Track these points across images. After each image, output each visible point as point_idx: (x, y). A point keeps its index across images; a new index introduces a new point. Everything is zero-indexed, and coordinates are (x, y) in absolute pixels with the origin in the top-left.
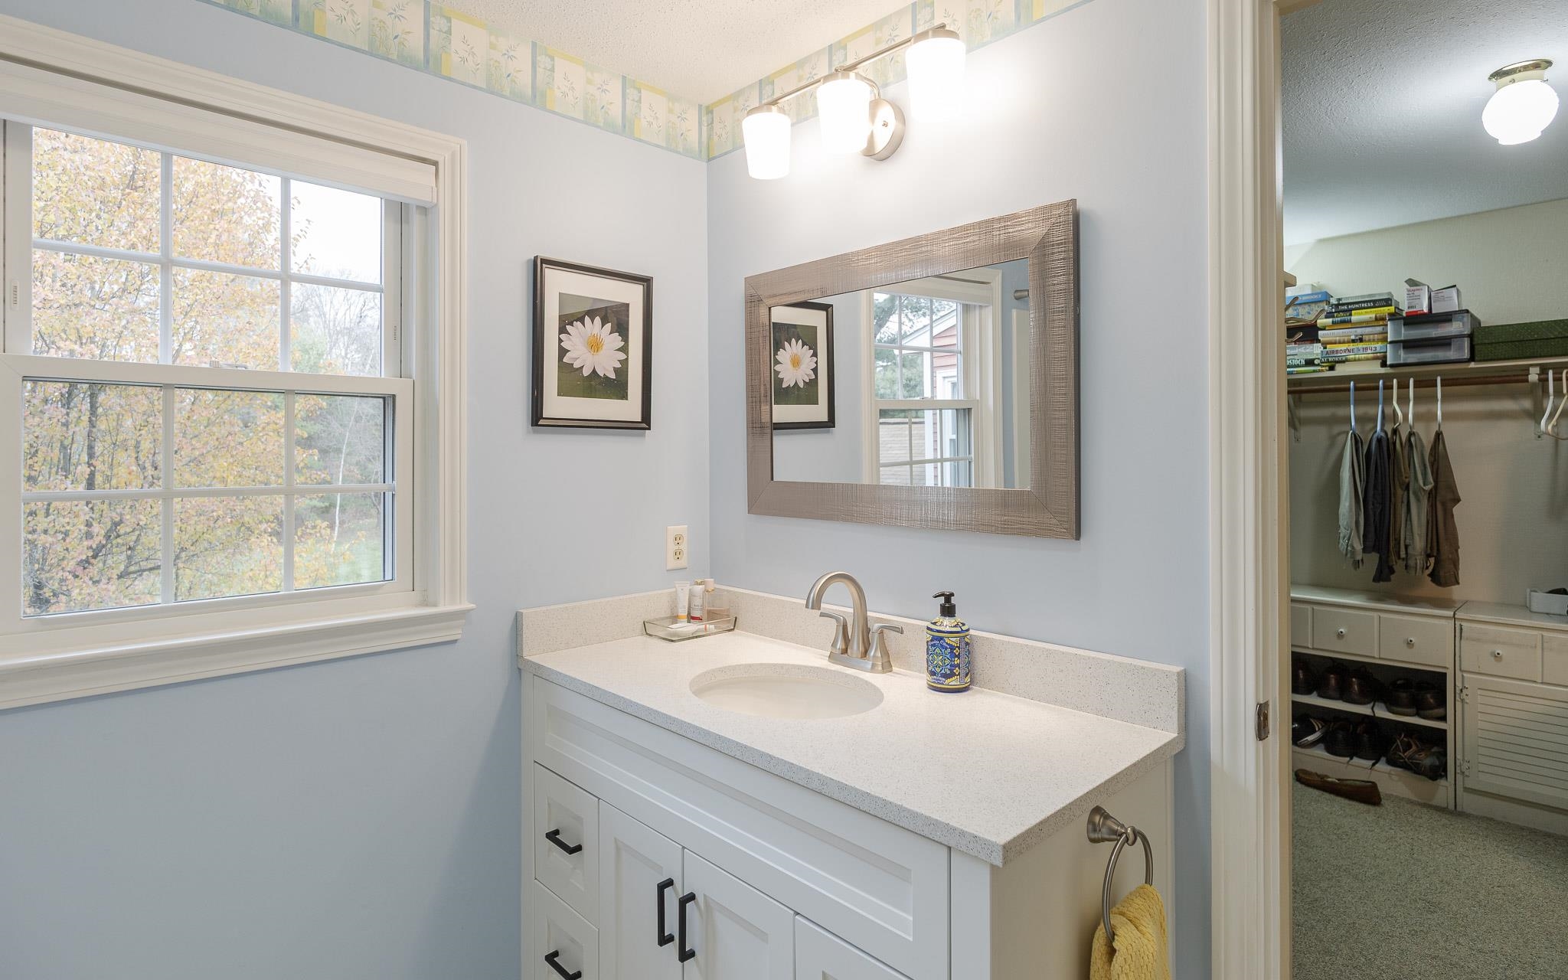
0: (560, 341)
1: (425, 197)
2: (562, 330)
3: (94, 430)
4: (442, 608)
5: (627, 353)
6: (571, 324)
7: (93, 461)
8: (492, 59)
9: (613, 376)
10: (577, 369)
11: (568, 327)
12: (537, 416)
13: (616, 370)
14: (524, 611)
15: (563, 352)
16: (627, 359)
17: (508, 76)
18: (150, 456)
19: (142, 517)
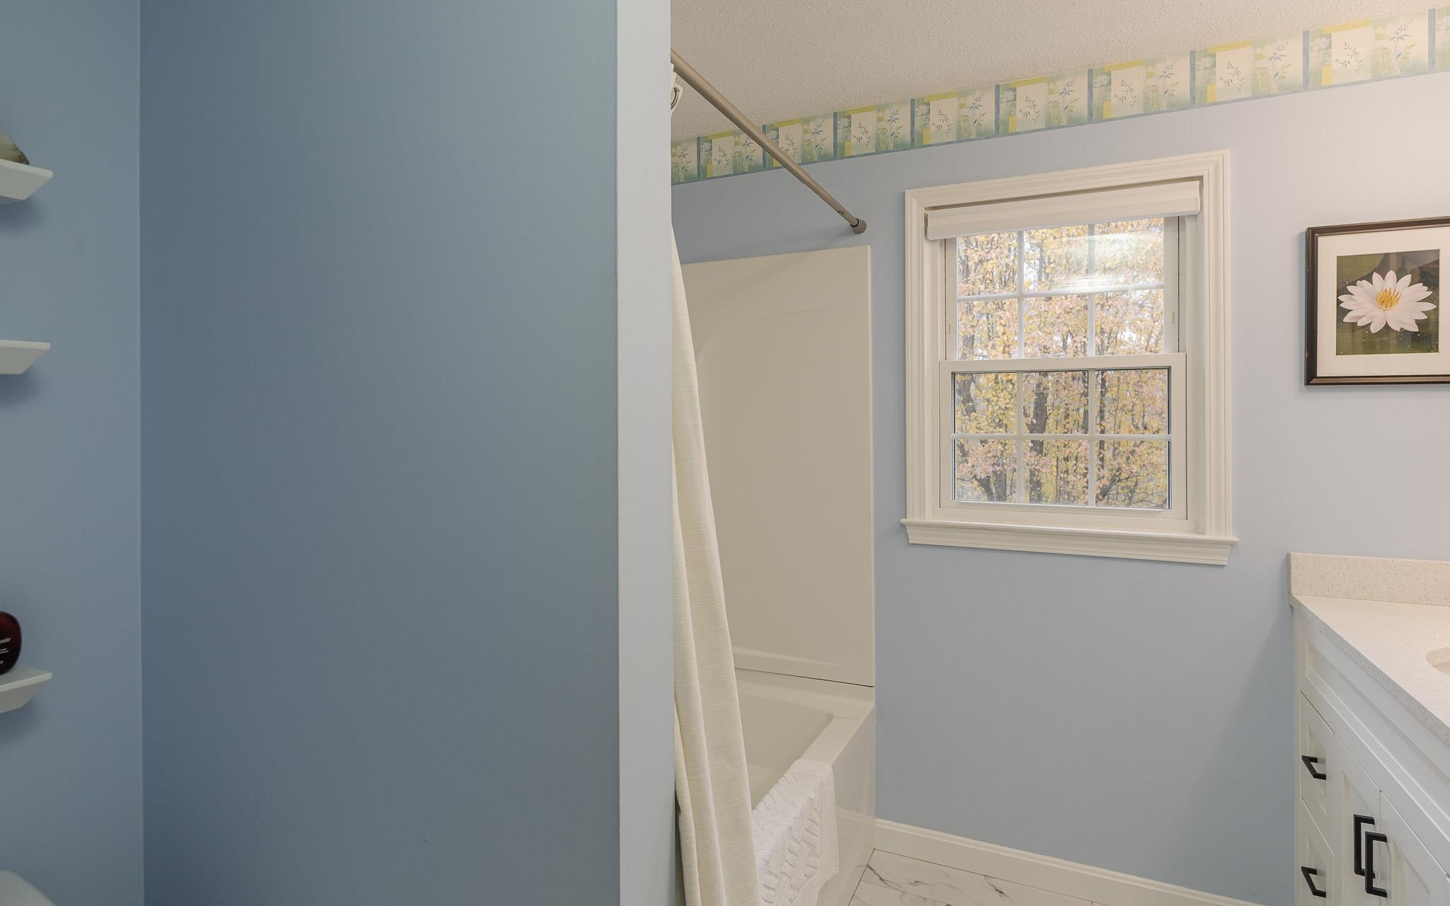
0: (1339, 302)
1: (1192, 207)
2: (1341, 291)
3: (1103, 398)
4: (1207, 537)
5: (1437, 303)
6: (1354, 284)
7: (1103, 423)
8: (1258, 68)
9: (1415, 329)
10: (1363, 327)
11: (1350, 288)
12: (1311, 376)
13: (1418, 322)
14: (1292, 553)
15: (1342, 312)
16: (1437, 310)
17: (1276, 75)
18: (1141, 419)
19: (1134, 466)
